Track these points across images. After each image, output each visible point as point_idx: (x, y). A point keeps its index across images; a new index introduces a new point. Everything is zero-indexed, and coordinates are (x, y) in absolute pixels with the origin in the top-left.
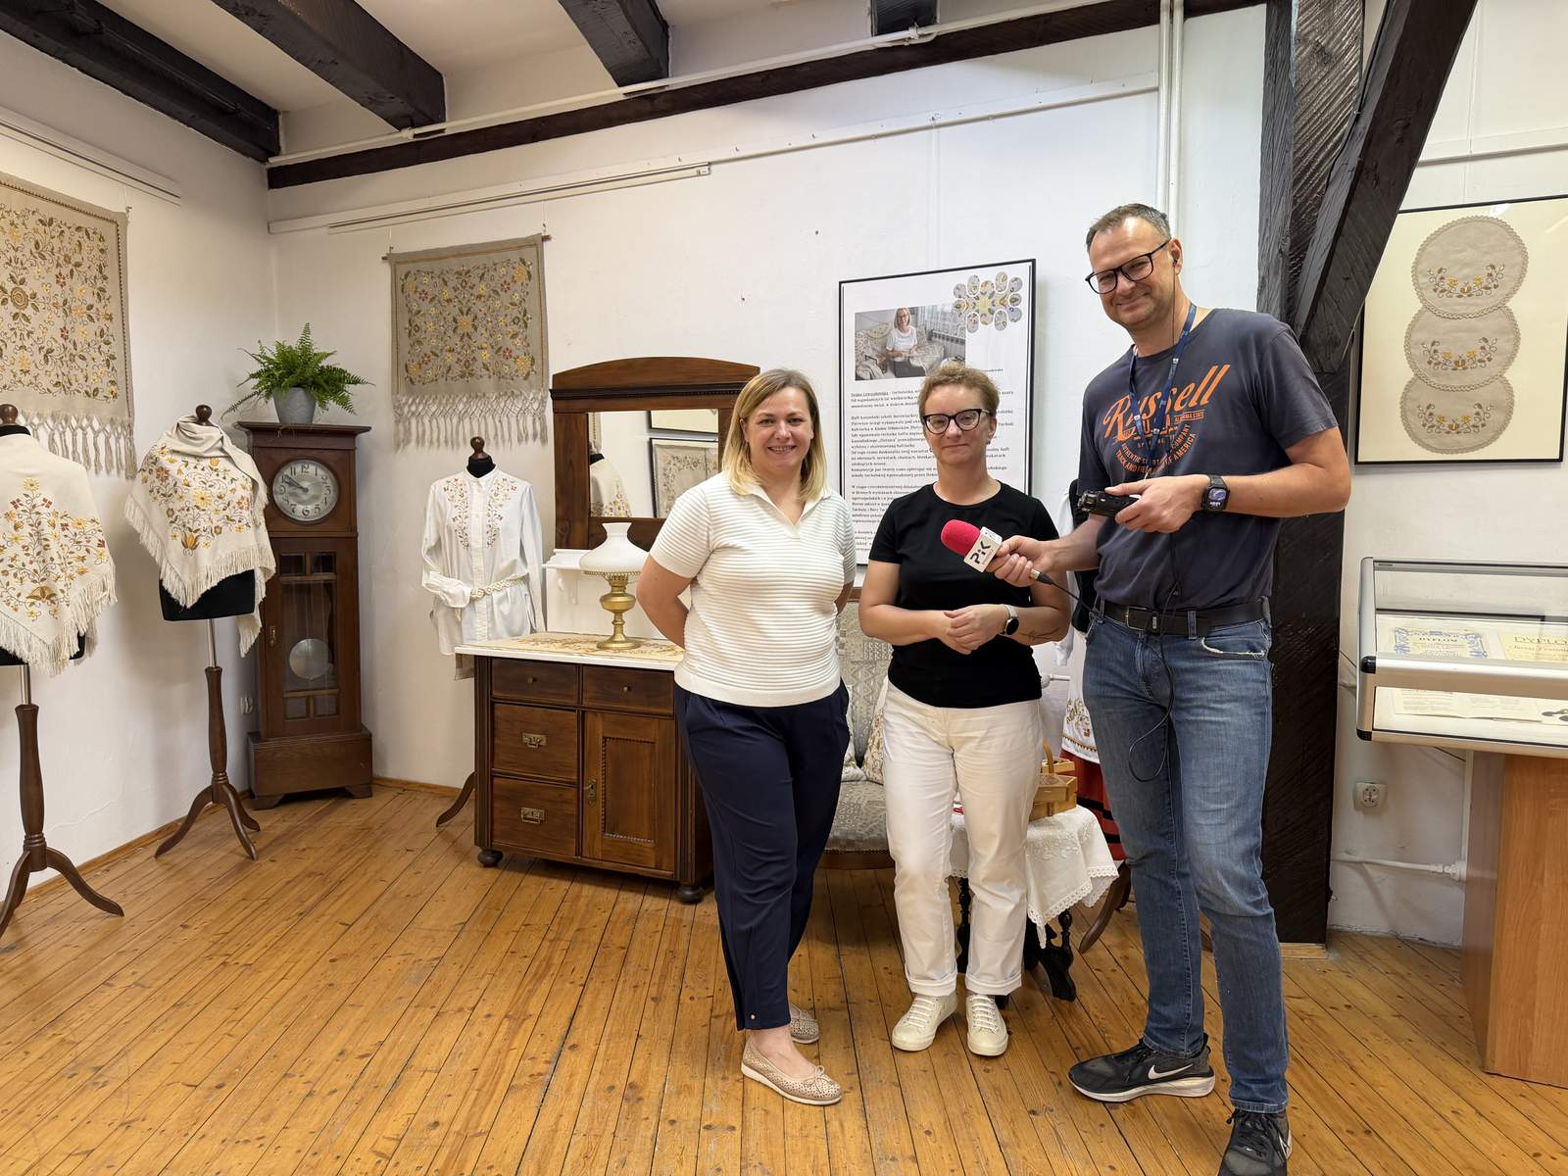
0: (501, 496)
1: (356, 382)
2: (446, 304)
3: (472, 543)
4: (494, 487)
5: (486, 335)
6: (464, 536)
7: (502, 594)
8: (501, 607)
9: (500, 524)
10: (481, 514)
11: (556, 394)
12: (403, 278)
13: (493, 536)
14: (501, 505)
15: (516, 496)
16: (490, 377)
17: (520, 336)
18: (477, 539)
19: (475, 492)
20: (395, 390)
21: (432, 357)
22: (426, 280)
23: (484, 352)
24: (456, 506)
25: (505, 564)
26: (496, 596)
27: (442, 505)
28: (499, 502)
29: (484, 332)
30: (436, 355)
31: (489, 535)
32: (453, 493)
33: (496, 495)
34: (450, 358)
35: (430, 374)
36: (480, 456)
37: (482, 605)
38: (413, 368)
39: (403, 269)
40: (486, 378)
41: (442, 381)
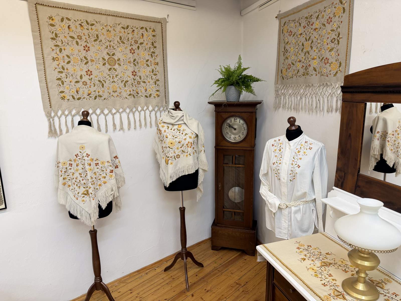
0: (301, 153)
1: (257, 80)
2: (299, 36)
3: (282, 179)
4: (298, 147)
5: (317, 51)
6: (277, 173)
7: (297, 208)
8: (296, 215)
9: (298, 170)
10: (288, 163)
11: (344, 89)
12: (283, 26)
13: (293, 177)
14: (300, 159)
15: (311, 154)
16: (316, 75)
17: (335, 50)
18: (284, 176)
19: (287, 148)
20: (276, 82)
21: (292, 65)
22: (292, 25)
23: (315, 61)
24: (276, 156)
25: (299, 193)
26: (293, 209)
27: (270, 154)
28: (299, 157)
29: (316, 49)
30: (293, 64)
31: (291, 175)
32: (276, 148)
33: (299, 152)
34: (299, 65)
35: (290, 74)
36: (293, 128)
37: (286, 212)
38: (284, 71)
39: (283, 21)
40: (314, 75)
41: (295, 77)
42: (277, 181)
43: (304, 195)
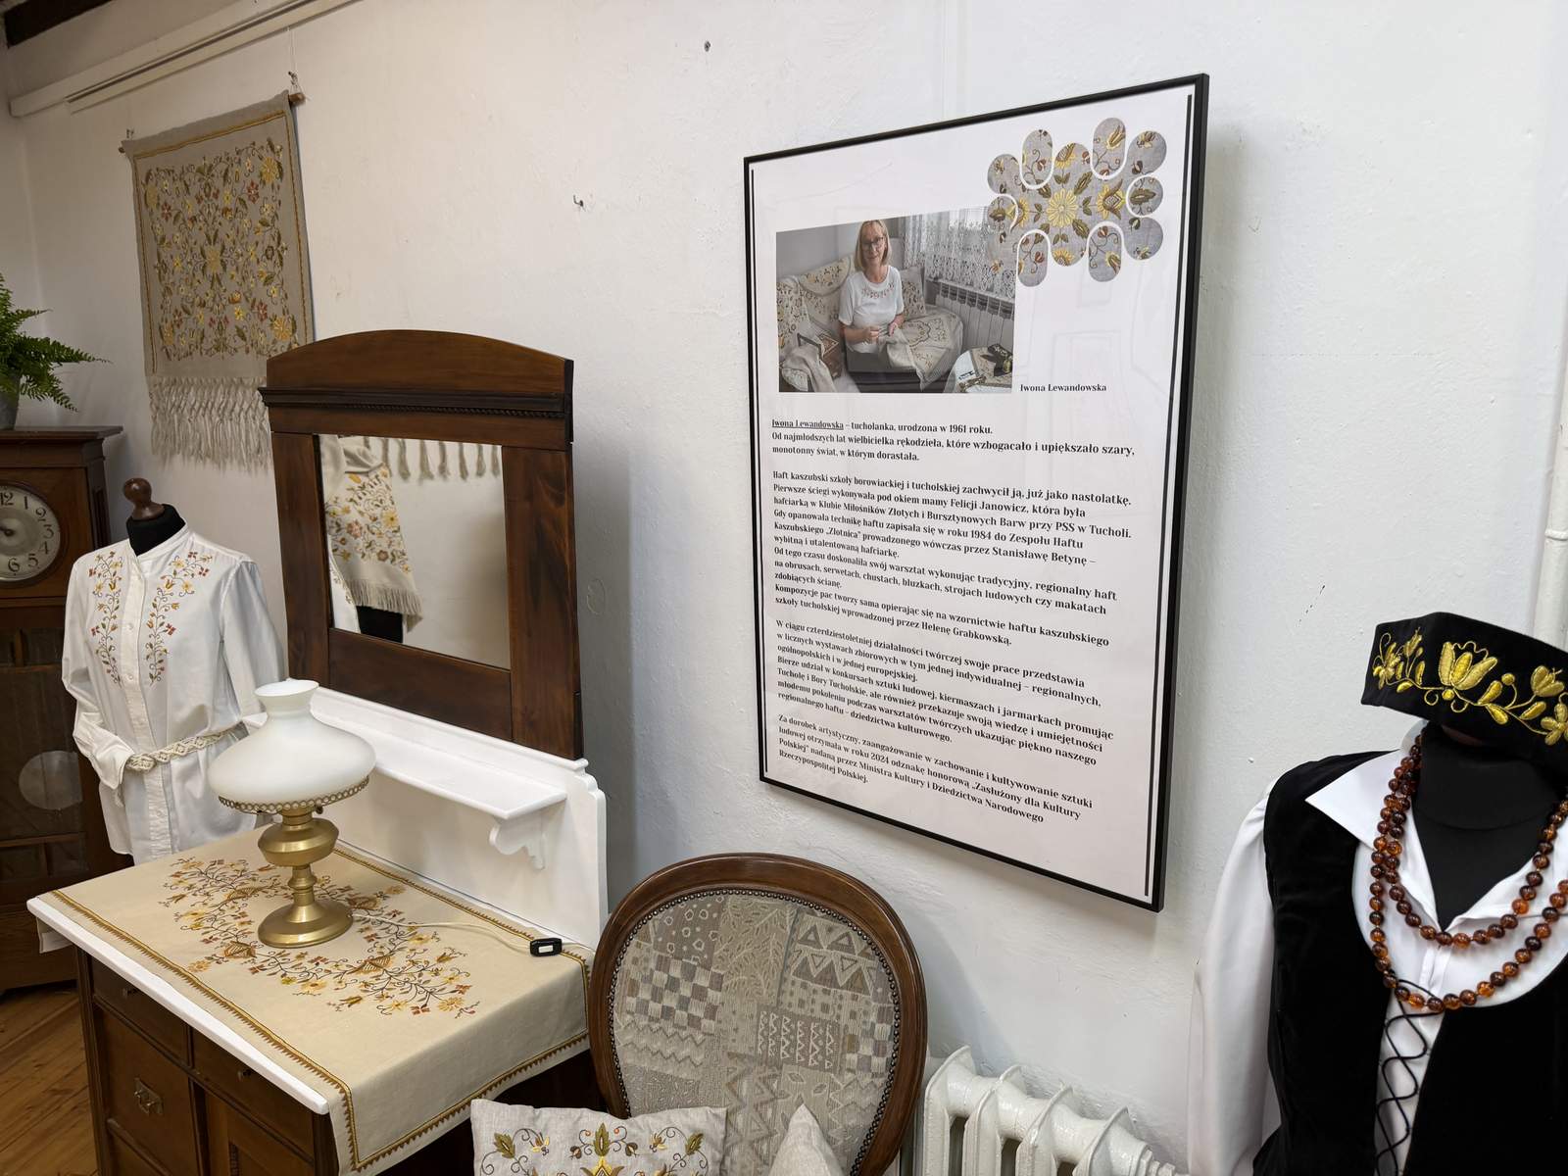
0: (178, 588)
2: (190, 225)
3: (125, 676)
4: (168, 571)
5: (237, 278)
6: (110, 661)
9: (168, 642)
10: (137, 624)
11: (272, 396)
12: (144, 181)
13: (158, 666)
14: (175, 606)
16: (247, 352)
17: (277, 281)
18: (131, 667)
19: (135, 579)
20: (151, 368)
21: (184, 315)
22: (167, 184)
23: (237, 308)
24: (101, 606)
25: (185, 713)
26: (177, 765)
27: (84, 599)
28: (171, 600)
29: (233, 273)
30: (187, 312)
31: (152, 660)
32: (100, 581)
33: (170, 585)
34: (202, 317)
35: (184, 343)
36: (148, 513)
38: (167, 334)
39: (144, 165)
40: (242, 351)
41: (196, 353)
42: (114, 688)
43: (200, 716)
